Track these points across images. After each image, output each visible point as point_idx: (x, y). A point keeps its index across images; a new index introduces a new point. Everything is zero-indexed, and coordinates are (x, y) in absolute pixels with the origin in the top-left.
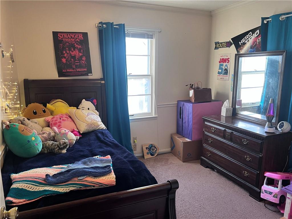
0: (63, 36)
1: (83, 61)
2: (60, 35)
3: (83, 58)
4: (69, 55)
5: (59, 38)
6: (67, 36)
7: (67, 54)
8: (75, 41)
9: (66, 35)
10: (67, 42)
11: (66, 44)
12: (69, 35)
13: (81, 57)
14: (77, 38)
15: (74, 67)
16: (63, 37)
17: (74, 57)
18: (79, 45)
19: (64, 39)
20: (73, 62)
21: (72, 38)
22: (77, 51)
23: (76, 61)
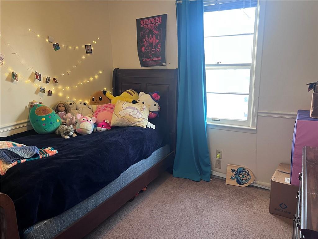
0: (144, 22)
1: (158, 48)
2: (142, 22)
3: (158, 46)
4: (147, 43)
5: (141, 25)
6: (148, 22)
7: (147, 41)
8: (154, 26)
9: (147, 20)
10: (147, 29)
11: (146, 30)
12: (149, 20)
13: (157, 44)
14: (156, 23)
15: (150, 56)
16: (144, 24)
17: (151, 45)
18: (157, 31)
19: (145, 26)
20: (150, 51)
21: (152, 23)
22: (155, 38)
23: (152, 49)
